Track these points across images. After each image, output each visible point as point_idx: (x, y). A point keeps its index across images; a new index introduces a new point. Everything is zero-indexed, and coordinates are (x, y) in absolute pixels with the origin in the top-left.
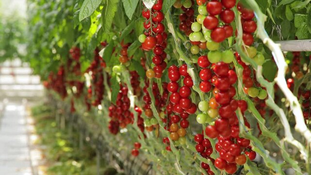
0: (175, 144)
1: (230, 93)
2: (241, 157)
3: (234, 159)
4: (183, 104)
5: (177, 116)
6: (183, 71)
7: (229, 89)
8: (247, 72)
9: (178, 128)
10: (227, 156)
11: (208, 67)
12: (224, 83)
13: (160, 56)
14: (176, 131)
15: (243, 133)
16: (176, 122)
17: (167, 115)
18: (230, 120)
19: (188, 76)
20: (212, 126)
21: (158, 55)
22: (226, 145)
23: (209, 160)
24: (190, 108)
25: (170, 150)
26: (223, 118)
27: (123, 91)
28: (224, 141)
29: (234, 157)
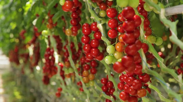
0: (86, 85)
1: (135, 34)
2: (142, 90)
3: (136, 93)
4: (94, 52)
5: (88, 65)
6: (94, 27)
7: (135, 30)
8: (146, 23)
9: (88, 74)
10: (130, 90)
11: (115, 18)
12: (130, 25)
13: (76, 19)
14: (87, 76)
15: (146, 69)
16: (87, 70)
17: (80, 65)
18: (135, 57)
19: (97, 31)
20: (119, 62)
21: (75, 19)
22: (129, 80)
23: (112, 97)
24: (99, 56)
25: (83, 90)
26: (129, 55)
27: (51, 52)
28: (127, 78)
29: (136, 91)
